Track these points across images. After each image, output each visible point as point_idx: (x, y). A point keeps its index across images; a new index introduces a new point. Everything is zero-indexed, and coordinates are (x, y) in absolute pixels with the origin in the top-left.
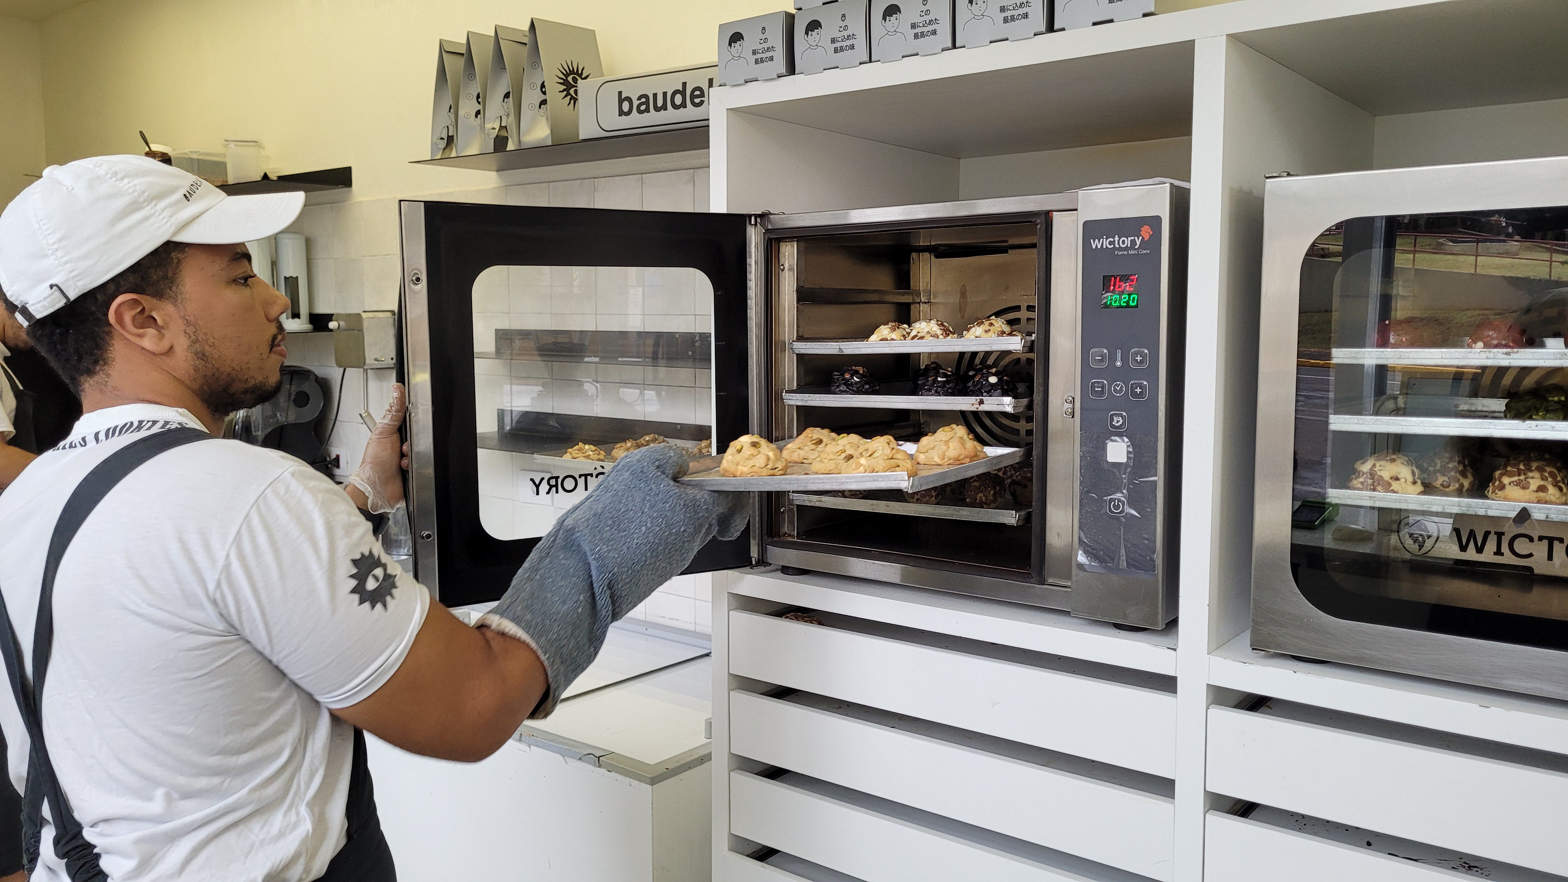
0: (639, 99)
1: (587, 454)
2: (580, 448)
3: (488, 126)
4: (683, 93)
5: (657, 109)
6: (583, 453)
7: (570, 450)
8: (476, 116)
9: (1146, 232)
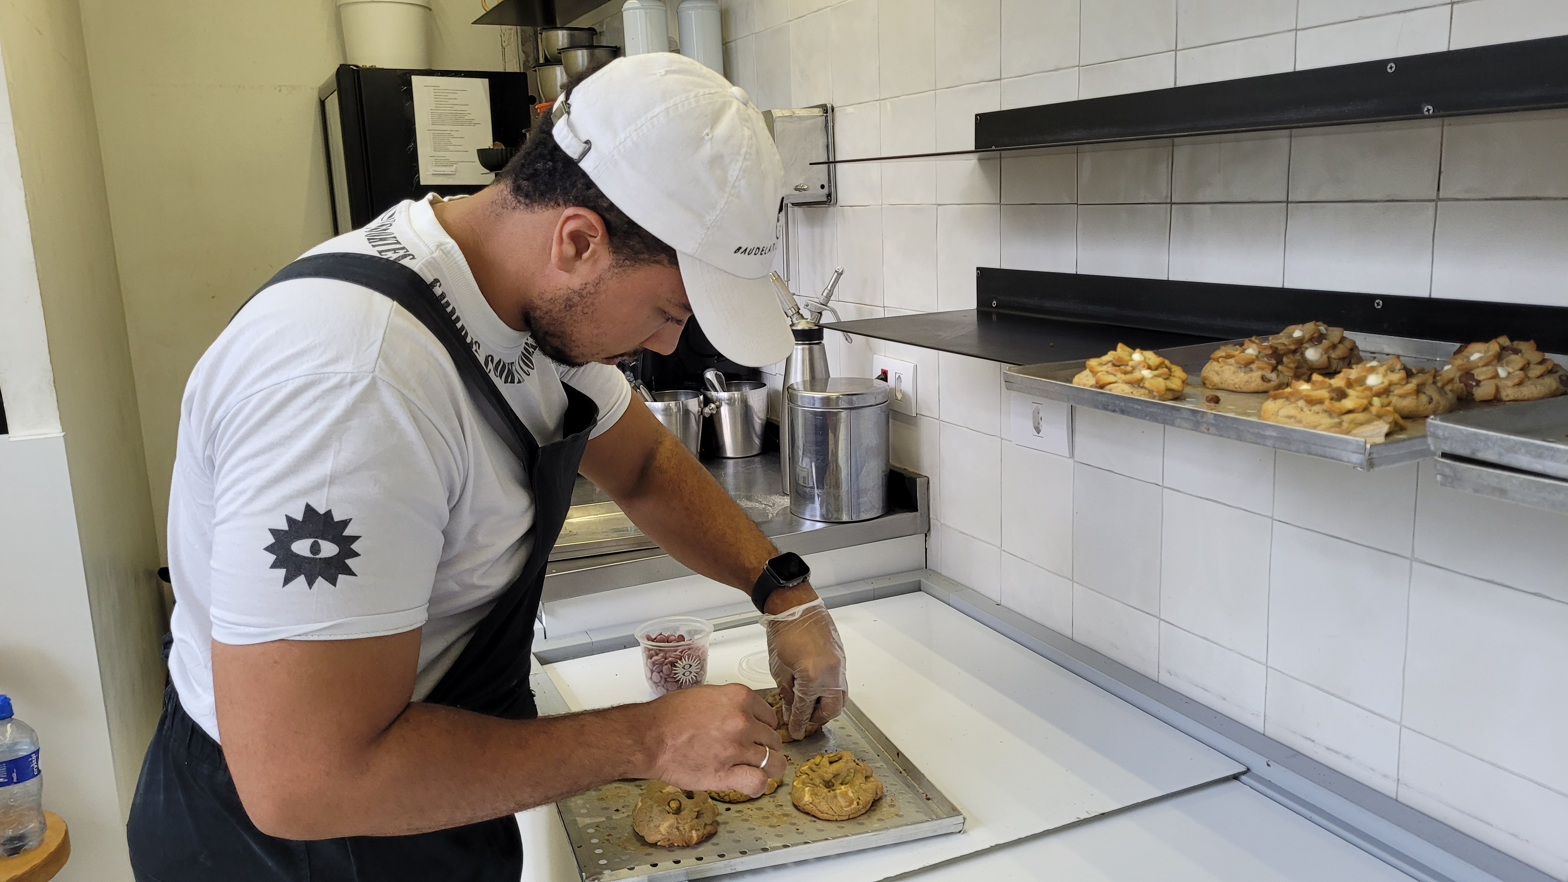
1: (1137, 375)
2: (1120, 359)
6: (1125, 373)
7: (1093, 362)
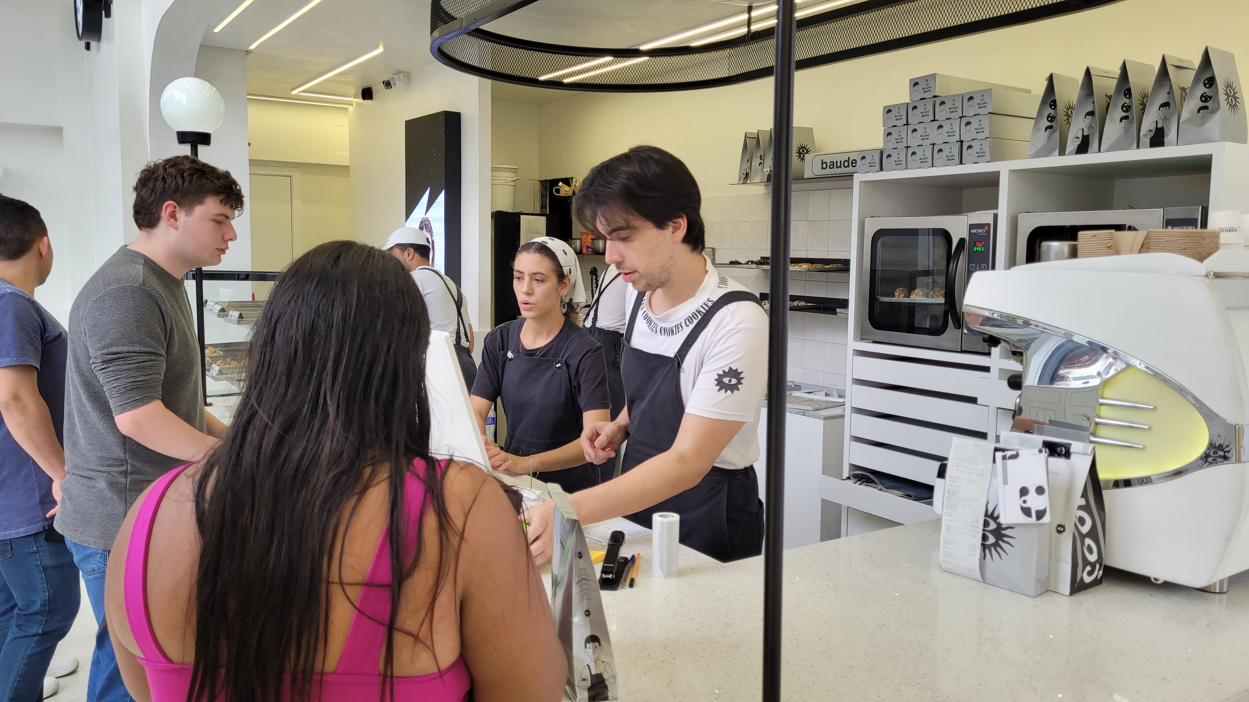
0: (830, 163)
3: (765, 170)
4: (848, 161)
5: (837, 167)
8: (759, 165)
9: (986, 228)
